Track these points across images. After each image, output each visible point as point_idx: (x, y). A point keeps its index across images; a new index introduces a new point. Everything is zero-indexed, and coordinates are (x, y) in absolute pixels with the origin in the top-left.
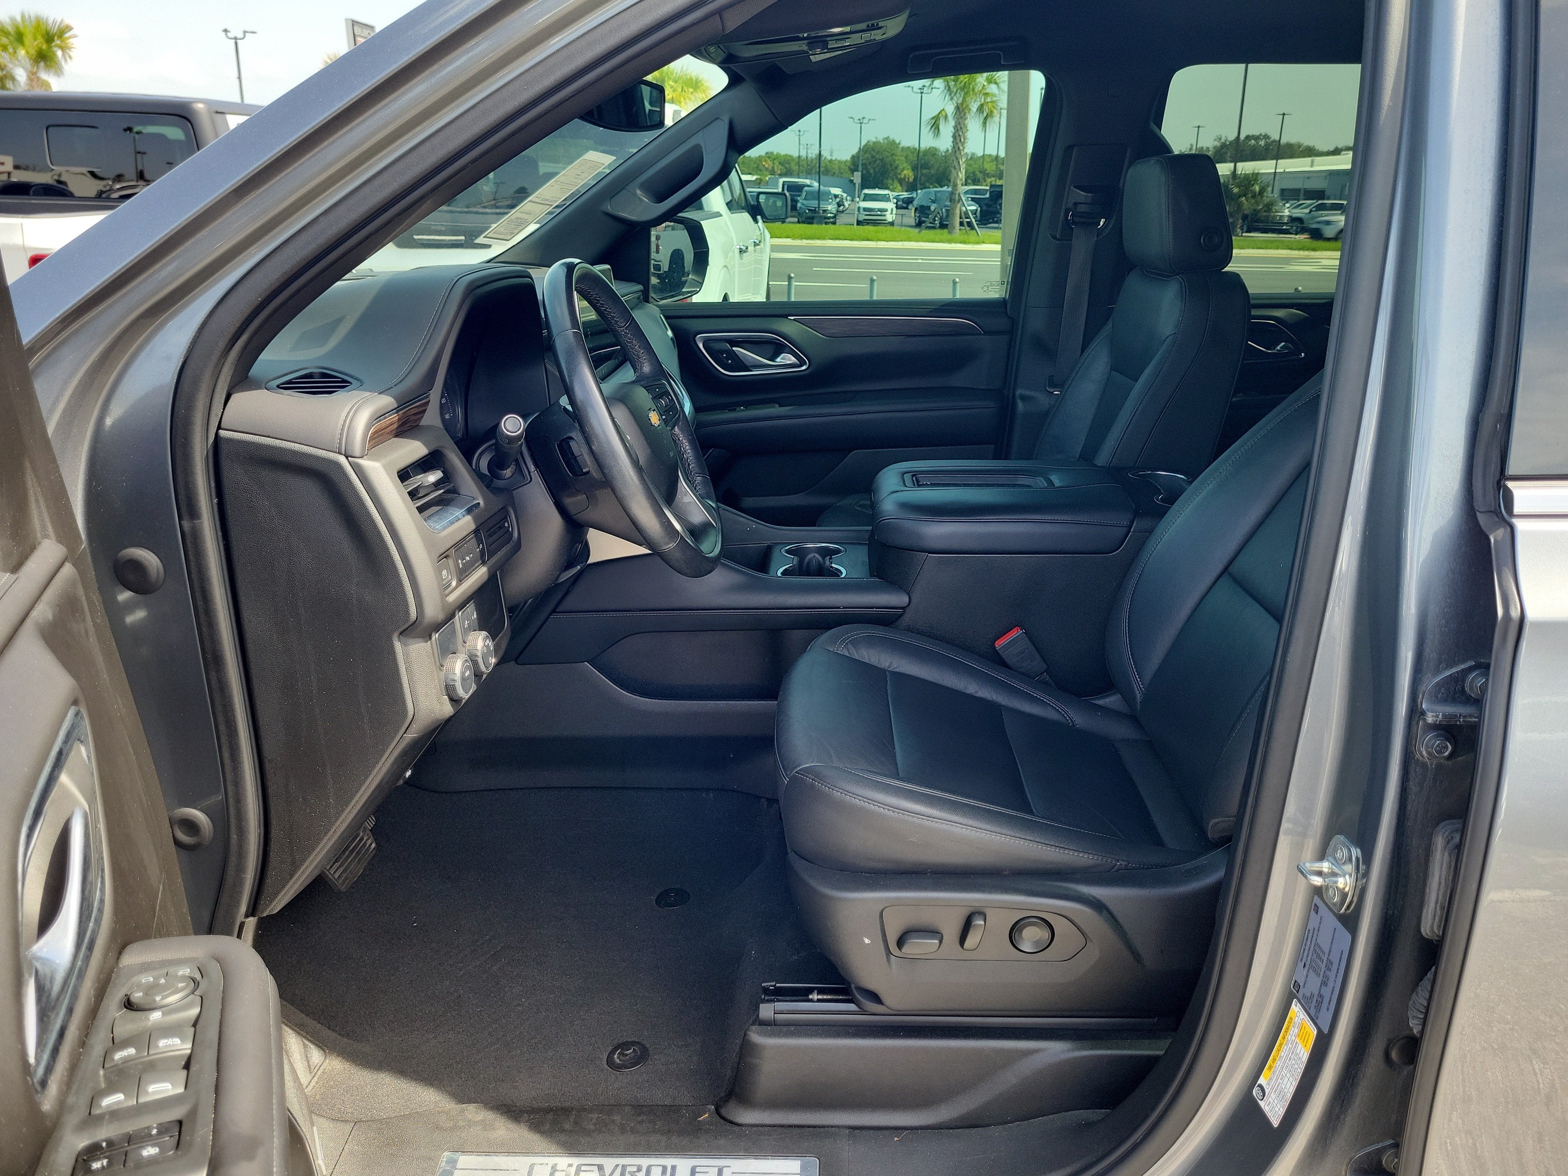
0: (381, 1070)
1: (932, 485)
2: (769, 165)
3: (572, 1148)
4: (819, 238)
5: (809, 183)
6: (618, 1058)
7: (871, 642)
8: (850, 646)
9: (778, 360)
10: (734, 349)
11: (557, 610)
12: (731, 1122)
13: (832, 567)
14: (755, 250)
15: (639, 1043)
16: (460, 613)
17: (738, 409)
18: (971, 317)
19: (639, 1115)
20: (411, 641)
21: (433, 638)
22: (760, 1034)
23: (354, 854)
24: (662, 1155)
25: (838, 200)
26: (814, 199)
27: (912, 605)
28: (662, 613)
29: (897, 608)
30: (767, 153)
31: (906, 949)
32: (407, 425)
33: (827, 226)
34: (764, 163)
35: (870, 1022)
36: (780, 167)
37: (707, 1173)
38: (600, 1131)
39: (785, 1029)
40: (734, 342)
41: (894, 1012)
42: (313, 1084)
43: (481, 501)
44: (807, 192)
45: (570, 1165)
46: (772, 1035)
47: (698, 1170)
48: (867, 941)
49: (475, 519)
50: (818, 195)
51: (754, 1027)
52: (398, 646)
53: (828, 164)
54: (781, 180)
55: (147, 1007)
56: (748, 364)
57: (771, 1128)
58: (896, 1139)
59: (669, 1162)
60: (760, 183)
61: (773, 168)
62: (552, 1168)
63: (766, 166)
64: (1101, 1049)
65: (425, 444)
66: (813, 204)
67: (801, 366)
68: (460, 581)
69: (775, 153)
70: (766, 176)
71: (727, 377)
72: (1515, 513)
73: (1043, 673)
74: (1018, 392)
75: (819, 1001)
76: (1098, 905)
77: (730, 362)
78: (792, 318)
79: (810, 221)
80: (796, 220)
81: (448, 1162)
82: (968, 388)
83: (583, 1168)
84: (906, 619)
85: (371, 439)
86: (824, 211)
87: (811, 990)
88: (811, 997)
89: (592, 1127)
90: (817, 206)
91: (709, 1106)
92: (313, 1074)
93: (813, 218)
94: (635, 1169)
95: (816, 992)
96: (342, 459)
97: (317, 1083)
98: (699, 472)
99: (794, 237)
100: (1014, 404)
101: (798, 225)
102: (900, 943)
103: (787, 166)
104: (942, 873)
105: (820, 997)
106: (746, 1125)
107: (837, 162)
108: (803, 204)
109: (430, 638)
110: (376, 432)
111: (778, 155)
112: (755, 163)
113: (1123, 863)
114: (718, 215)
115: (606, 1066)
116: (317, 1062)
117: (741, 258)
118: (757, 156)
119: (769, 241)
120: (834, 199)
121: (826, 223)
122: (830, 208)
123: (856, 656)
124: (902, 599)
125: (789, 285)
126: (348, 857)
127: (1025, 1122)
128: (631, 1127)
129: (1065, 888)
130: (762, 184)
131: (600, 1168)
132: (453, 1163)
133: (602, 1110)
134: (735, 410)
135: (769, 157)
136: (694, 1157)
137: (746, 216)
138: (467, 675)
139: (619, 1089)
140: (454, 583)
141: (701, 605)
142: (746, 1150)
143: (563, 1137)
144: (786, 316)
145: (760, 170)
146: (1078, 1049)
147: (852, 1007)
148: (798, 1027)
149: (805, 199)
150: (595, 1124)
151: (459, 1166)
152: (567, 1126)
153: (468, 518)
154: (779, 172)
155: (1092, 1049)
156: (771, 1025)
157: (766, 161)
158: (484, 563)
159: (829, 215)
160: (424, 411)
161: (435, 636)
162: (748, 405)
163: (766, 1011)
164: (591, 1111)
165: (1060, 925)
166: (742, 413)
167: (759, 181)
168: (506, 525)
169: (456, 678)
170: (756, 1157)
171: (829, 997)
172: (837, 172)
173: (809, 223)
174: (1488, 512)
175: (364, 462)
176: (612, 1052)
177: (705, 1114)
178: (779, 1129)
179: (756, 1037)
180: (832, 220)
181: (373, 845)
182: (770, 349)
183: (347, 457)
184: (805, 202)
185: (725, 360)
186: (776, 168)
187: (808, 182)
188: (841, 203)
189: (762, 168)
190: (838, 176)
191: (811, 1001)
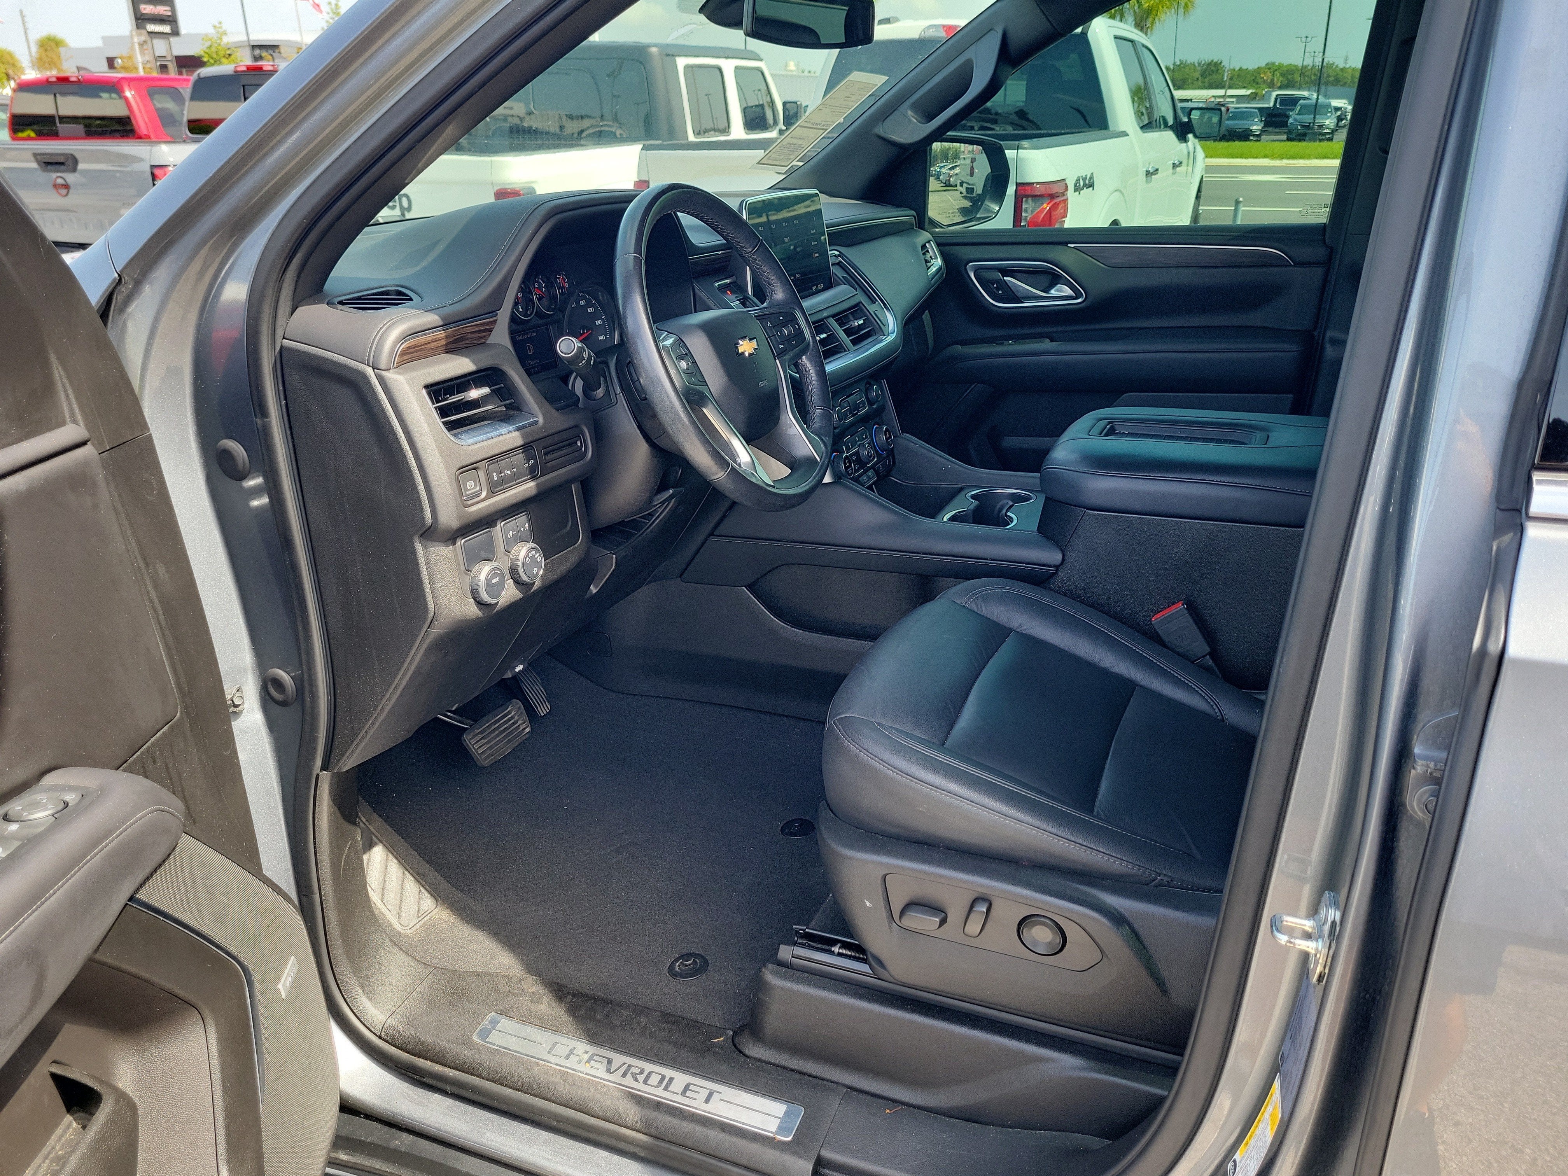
0: (480, 928)
1: (1130, 435)
2: (1268, 78)
3: (593, 1037)
4: (1302, 158)
5: (1307, 96)
6: (679, 966)
7: (1004, 599)
8: (980, 601)
9: (1052, 291)
10: (1005, 278)
11: (715, 533)
12: (740, 1052)
13: (1006, 515)
14: (1174, 174)
15: (702, 956)
16: (503, 523)
17: (1005, 342)
18: (1282, 247)
19: (664, 1022)
20: (430, 543)
21: (458, 543)
22: (773, 974)
23: (504, 734)
24: (666, 1065)
25: (1339, 113)
26: (1309, 113)
27: (1067, 565)
28: (810, 546)
29: (1049, 566)
30: (1267, 64)
31: (907, 922)
32: (464, 342)
33: (1322, 143)
34: (1262, 75)
35: (881, 987)
36: (1281, 78)
37: (698, 1093)
38: (623, 1028)
39: (798, 974)
40: (1006, 272)
41: (895, 981)
42: (417, 926)
43: (541, 420)
44: (1302, 106)
45: (586, 1052)
46: (785, 977)
47: (691, 1087)
48: (868, 904)
49: (523, 436)
50: (1315, 109)
51: (770, 966)
52: (419, 547)
53: (1340, 73)
54: (1274, 94)
55: (13, 819)
56: (1019, 295)
57: (774, 1067)
58: (888, 1111)
59: (669, 1073)
60: (1255, 98)
61: (1272, 80)
62: (571, 1050)
63: (1265, 78)
64: (1116, 1076)
65: (474, 362)
66: (1308, 118)
67: (1076, 298)
68: (492, 492)
69: (1277, 64)
70: (1263, 89)
71: (996, 309)
72: (1531, 514)
73: (1205, 655)
74: (1329, 334)
75: (840, 955)
76: (1118, 919)
77: (1000, 292)
78: (1072, 245)
79: (1301, 138)
80: (1285, 137)
81: (491, 1022)
82: (1267, 328)
83: (595, 1058)
84: (1059, 581)
85: (403, 354)
86: (1321, 126)
87: (834, 942)
88: (833, 949)
89: (619, 1023)
90: (1312, 121)
91: (728, 1031)
92: (420, 919)
93: (1305, 135)
94: (638, 1071)
95: (839, 945)
96: (370, 372)
97: (420, 927)
98: (821, 404)
99: (1273, 157)
100: (1323, 348)
101: (1289, 143)
102: (902, 913)
103: (1289, 77)
104: (956, 850)
105: (842, 951)
106: (752, 1058)
107: (1350, 70)
108: (1295, 120)
109: (454, 544)
110: (409, 348)
111: (1280, 66)
112: (1253, 75)
113: (1166, 879)
114: (1124, 134)
115: (666, 971)
116: (427, 908)
117: (1147, 182)
118: (1256, 67)
119: (1202, 161)
120: (1334, 112)
121: (1320, 140)
122: (1327, 122)
123: (984, 611)
124: (1056, 557)
125: (1236, 210)
126: (498, 735)
127: (1026, 1131)
128: (651, 1032)
129: (1085, 893)
130: (1257, 98)
131: (610, 1062)
132: (494, 1023)
133: (635, 1009)
134: (1002, 344)
135: (1270, 69)
136: (694, 1074)
137: (1170, 135)
138: (494, 581)
139: (665, 994)
140: (484, 494)
141: (851, 542)
142: (741, 1082)
143: (590, 1025)
144: (1066, 244)
145: (1257, 83)
146: (1092, 1070)
147: (865, 968)
148: (811, 976)
149: (1298, 114)
150: (622, 1021)
151: (499, 1026)
152: (599, 1017)
153: (517, 434)
154: (1279, 84)
155: (1107, 1073)
156: (788, 967)
157: (1265, 73)
158: (534, 478)
159: (1325, 131)
160: (491, 330)
161: (461, 542)
162: (1018, 338)
163: (785, 952)
164: (626, 1007)
165: (1071, 931)
166: (1011, 347)
167: (1254, 96)
168: (579, 444)
169: (480, 583)
170: (748, 1090)
171: (850, 953)
172: (1349, 81)
173: (1300, 140)
174: (1510, 510)
175: (390, 375)
176: (676, 960)
177: (721, 1037)
178: (781, 1071)
179: (771, 977)
180: (1327, 137)
181: (528, 730)
182: (1045, 280)
183: (374, 369)
184: (1298, 117)
185: (995, 290)
186: (1275, 79)
187: (1305, 93)
188: (1343, 117)
189: (1260, 81)
190: (1349, 86)
191: (832, 953)
